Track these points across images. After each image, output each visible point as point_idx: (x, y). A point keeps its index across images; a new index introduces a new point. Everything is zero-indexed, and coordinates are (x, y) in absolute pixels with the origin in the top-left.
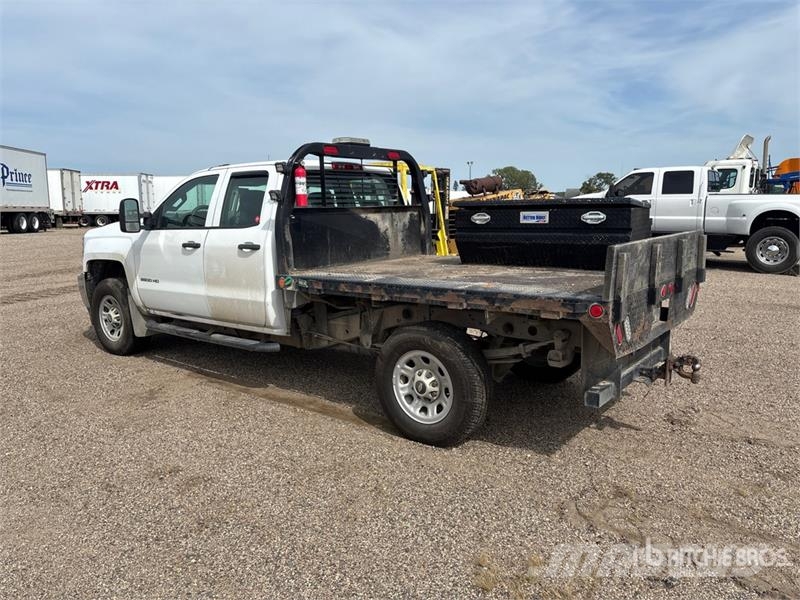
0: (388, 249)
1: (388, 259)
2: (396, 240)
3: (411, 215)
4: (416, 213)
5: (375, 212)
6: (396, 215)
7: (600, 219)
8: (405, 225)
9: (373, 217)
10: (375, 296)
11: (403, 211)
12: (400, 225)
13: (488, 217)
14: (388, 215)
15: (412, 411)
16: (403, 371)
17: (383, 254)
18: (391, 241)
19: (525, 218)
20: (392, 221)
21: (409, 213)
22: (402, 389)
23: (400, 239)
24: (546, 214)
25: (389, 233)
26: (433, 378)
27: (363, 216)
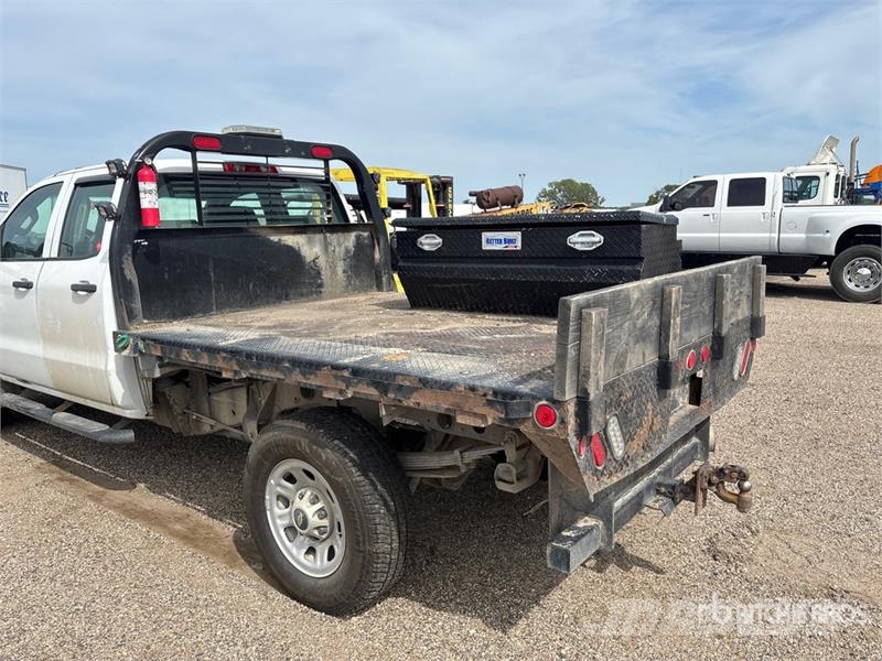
0: (321, 286)
1: (321, 299)
2: (334, 272)
3: (358, 237)
4: (366, 234)
5: (295, 233)
6: (333, 238)
7: (594, 243)
8: (347, 251)
9: (290, 240)
10: (226, 370)
11: (343, 232)
12: (340, 251)
13: (439, 240)
14: (318, 237)
15: (293, 552)
16: (279, 489)
17: (312, 293)
18: (325, 275)
19: (488, 241)
20: (326, 245)
21: (353, 234)
22: (281, 517)
23: (340, 270)
24: (517, 235)
25: (322, 262)
26: (319, 506)
27: (275, 238)
